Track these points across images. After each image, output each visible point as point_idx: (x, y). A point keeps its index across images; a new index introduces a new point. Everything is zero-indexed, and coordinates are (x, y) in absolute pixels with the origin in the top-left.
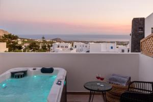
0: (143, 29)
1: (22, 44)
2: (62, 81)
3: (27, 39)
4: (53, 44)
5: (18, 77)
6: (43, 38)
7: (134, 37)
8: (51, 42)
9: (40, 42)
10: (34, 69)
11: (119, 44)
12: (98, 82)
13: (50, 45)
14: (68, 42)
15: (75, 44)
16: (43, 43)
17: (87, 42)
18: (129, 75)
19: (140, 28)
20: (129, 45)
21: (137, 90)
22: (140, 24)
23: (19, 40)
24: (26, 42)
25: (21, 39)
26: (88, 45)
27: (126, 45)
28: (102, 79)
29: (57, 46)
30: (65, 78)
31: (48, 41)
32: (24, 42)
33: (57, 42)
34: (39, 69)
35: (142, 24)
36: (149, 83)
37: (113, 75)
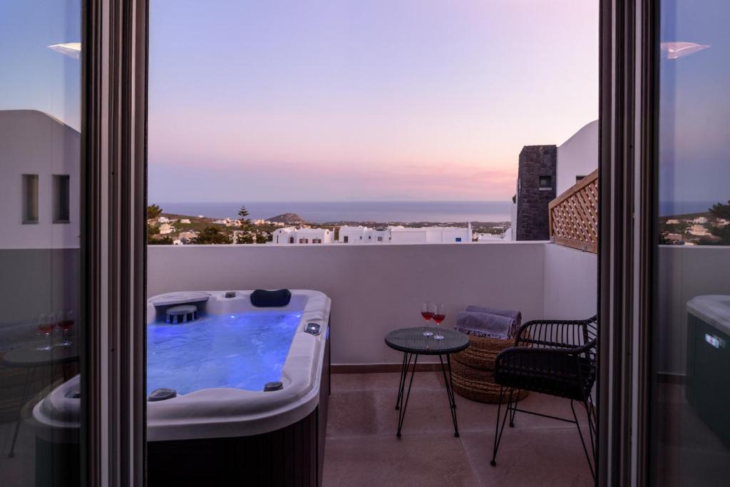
0: (551, 179)
1: (172, 233)
2: (320, 323)
3: (191, 219)
4: (275, 233)
5: (180, 320)
6: (243, 213)
7: (526, 205)
8: (265, 225)
9: (233, 228)
10: (229, 296)
11: (480, 232)
12: (427, 329)
13: (265, 235)
14: (324, 226)
15: (344, 231)
16: (241, 228)
17: (380, 227)
18: (516, 309)
19: (541, 178)
20: (509, 231)
21: (535, 346)
22: (544, 166)
23: (162, 219)
24: (186, 228)
25: (169, 216)
26: (385, 235)
27: (499, 232)
28: (439, 318)
29: (287, 239)
30: (327, 317)
31: (257, 223)
32: (179, 227)
33: (287, 224)
34: (244, 294)
35: (549, 164)
36: (574, 323)
37: (470, 309)
